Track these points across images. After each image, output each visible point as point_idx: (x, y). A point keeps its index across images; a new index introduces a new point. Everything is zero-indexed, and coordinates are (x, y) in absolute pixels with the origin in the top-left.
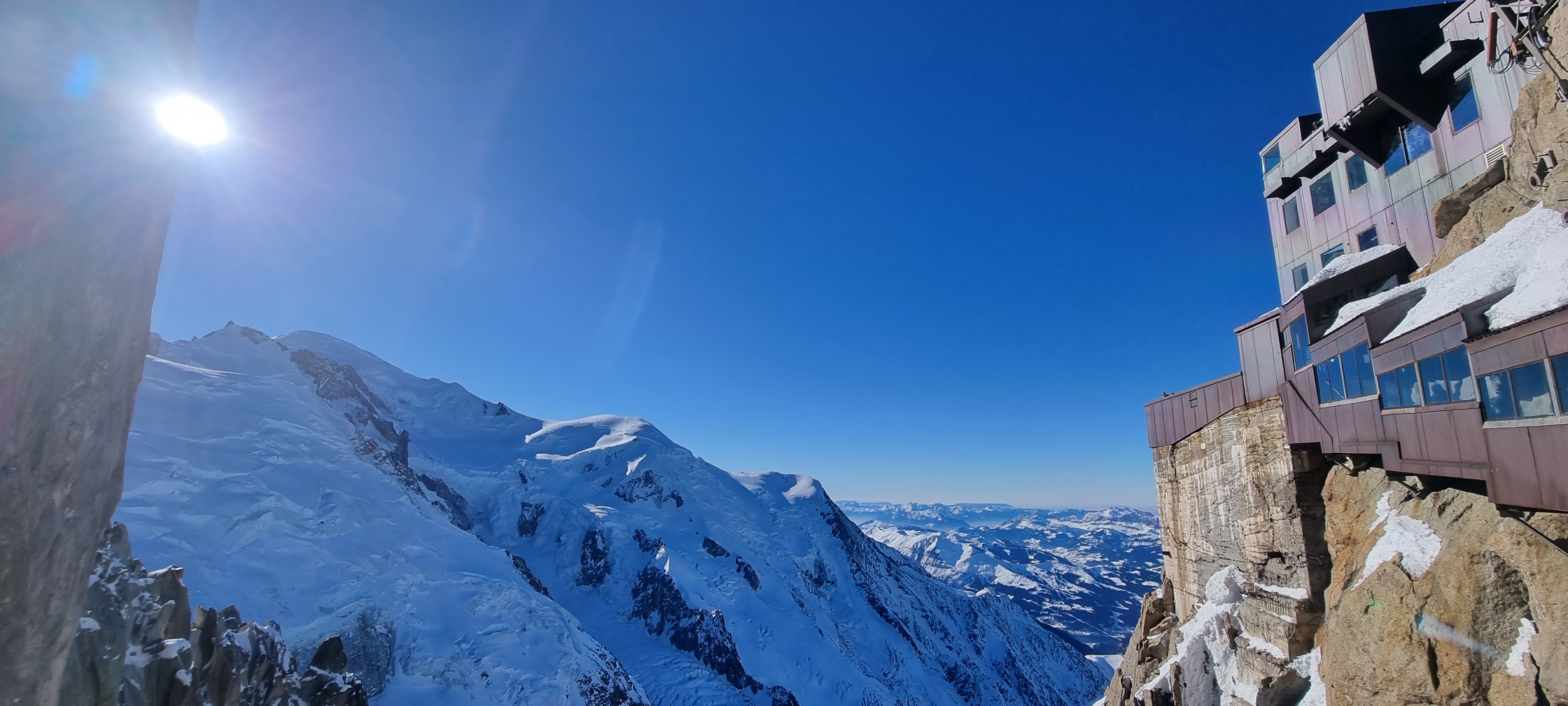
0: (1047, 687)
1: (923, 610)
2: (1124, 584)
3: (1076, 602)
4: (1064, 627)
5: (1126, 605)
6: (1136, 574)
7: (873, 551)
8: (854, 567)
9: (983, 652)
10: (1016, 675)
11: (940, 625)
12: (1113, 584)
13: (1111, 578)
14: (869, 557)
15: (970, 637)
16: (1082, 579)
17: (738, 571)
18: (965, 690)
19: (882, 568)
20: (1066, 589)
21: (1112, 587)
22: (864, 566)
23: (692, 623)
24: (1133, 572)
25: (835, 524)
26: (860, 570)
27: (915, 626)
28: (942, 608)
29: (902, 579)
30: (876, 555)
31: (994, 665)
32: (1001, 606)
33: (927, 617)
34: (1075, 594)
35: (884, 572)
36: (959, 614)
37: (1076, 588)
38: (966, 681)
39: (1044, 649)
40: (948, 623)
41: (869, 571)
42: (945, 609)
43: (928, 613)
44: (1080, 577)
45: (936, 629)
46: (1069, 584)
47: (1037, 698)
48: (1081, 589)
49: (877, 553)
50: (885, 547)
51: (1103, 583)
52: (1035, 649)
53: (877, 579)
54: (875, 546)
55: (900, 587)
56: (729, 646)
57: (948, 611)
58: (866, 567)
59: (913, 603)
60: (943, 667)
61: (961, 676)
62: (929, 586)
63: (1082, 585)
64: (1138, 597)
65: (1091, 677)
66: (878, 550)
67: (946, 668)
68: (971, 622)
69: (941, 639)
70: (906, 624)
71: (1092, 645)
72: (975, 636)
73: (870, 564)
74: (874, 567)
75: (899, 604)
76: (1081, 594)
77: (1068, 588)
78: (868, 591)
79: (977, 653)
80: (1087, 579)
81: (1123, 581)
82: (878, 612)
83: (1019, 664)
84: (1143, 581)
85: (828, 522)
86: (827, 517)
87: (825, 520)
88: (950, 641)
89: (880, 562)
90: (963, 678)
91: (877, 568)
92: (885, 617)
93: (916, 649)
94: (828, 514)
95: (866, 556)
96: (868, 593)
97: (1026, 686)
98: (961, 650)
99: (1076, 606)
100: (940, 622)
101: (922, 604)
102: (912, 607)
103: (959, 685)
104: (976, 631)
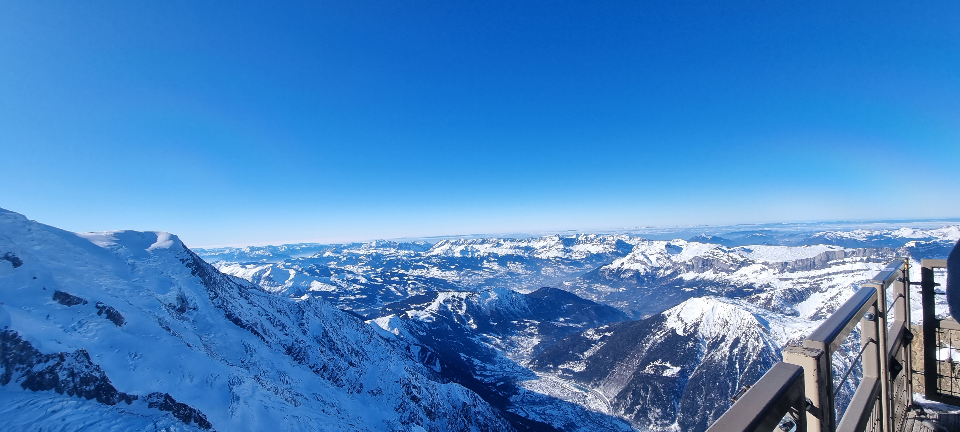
0: (346, 343)
1: (267, 315)
2: (382, 281)
3: (358, 294)
4: (351, 308)
5: (383, 291)
6: (388, 275)
7: (227, 282)
8: (213, 295)
9: (308, 333)
10: (328, 341)
11: (279, 322)
12: (377, 281)
13: (376, 279)
14: (224, 287)
15: (299, 326)
16: (361, 281)
17: (99, 313)
18: (299, 357)
19: (235, 292)
20: (352, 288)
21: (376, 283)
22: (220, 293)
23: (49, 366)
24: (387, 274)
25: (194, 266)
26: (217, 296)
27: (262, 326)
28: (280, 312)
29: (251, 298)
30: (229, 285)
31: (315, 338)
32: (318, 303)
33: (270, 319)
34: (357, 290)
35: (236, 295)
36: (292, 313)
37: (357, 287)
38: (299, 352)
39: (343, 323)
40: (284, 320)
41: (225, 296)
42: (283, 312)
43: (271, 316)
44: (360, 280)
45: (277, 325)
46: (354, 285)
47: (340, 350)
48: (360, 287)
49: (231, 283)
50: (236, 278)
51: (372, 281)
52: (338, 324)
53: (232, 300)
54: (228, 279)
55: (250, 303)
56: (97, 375)
57: (285, 313)
58: (222, 294)
59: (259, 312)
60: (284, 347)
61: (296, 349)
62: (271, 299)
63: (361, 284)
64: (389, 286)
65: (368, 332)
66: (231, 281)
67: (286, 347)
68: (300, 316)
69: (280, 330)
70: (255, 326)
71: (366, 315)
72: (303, 324)
73: (225, 291)
74: (228, 293)
75: (249, 315)
76: (360, 289)
77: (353, 287)
78: (226, 309)
79: (304, 334)
80: (363, 280)
81: (382, 279)
82: (234, 323)
83: (330, 334)
84: (392, 278)
85: (188, 265)
86: (186, 262)
87: (185, 264)
88: (286, 331)
89: (233, 289)
90: (297, 351)
91: (231, 293)
92: (239, 325)
93: (264, 341)
94: (187, 260)
95: (221, 286)
96: (226, 311)
97: (334, 345)
98: (294, 334)
99: (358, 296)
100: (279, 320)
101: (266, 311)
102: (259, 315)
103: (295, 355)
104: (303, 321)
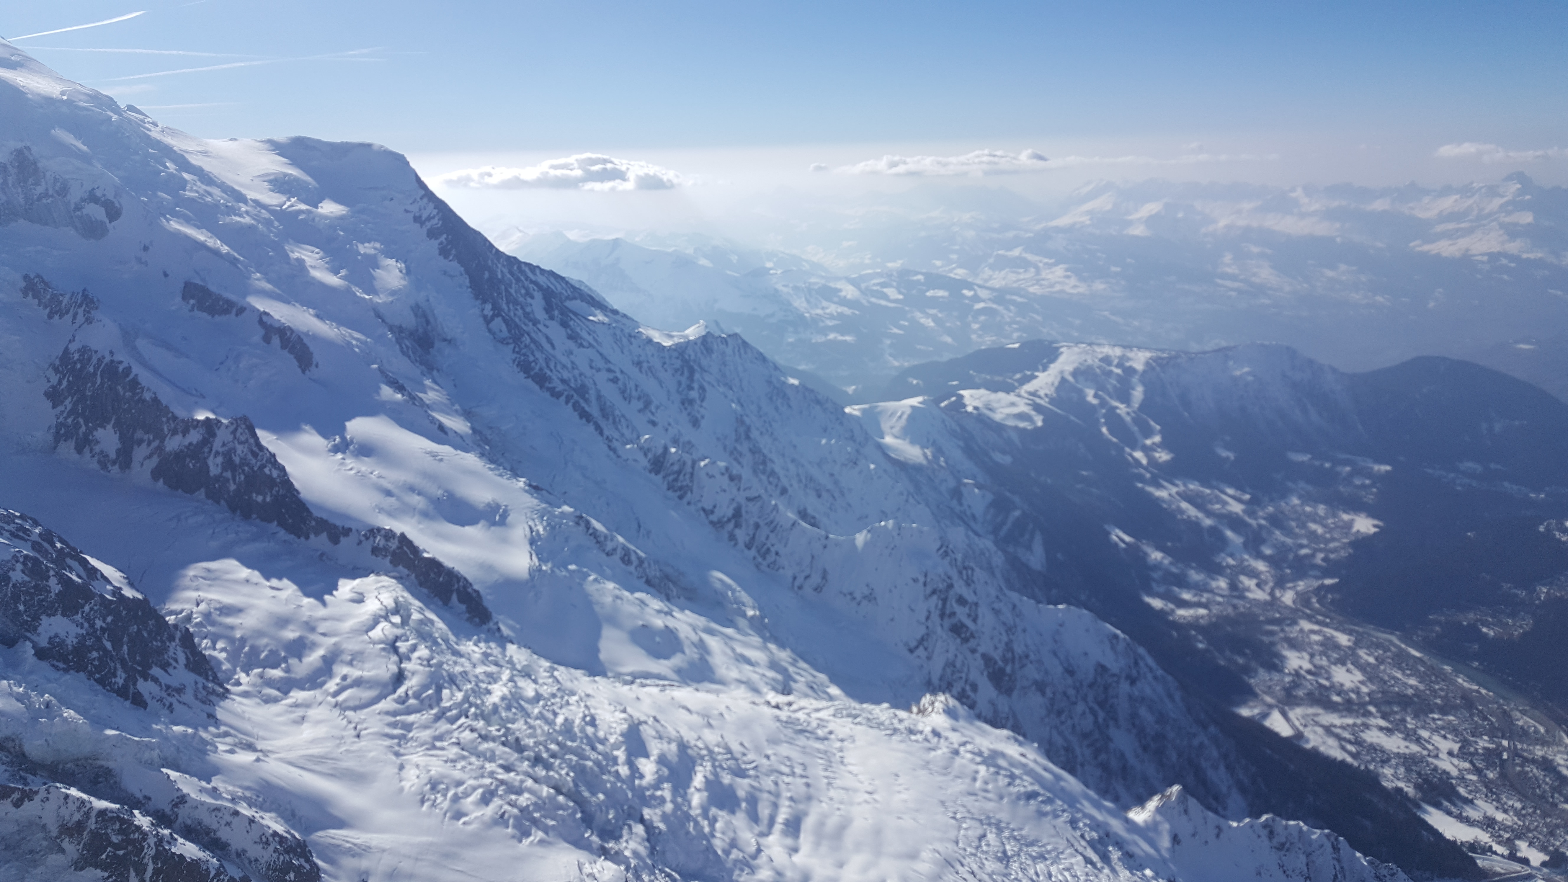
0: (794, 461)
1: (609, 370)
2: (901, 297)
3: (833, 329)
5: (900, 327)
6: (918, 281)
7: (518, 280)
8: (488, 309)
9: (703, 423)
10: (750, 450)
11: (636, 390)
12: (885, 297)
13: (885, 290)
14: (512, 291)
15: (683, 403)
16: (843, 294)
17: (267, 339)
18: (679, 484)
19: (537, 305)
20: (819, 311)
21: (883, 303)
22: (505, 307)
24: (915, 278)
25: (445, 236)
26: (498, 315)
27: (599, 397)
28: (639, 364)
29: (571, 323)
30: (524, 287)
31: (718, 439)
33: (615, 380)
34: (832, 317)
35: (540, 314)
36: (666, 371)
37: (833, 309)
38: (679, 472)
39: (789, 406)
40: (650, 385)
41: (515, 315)
42: (645, 365)
43: (618, 375)
44: (840, 290)
45: (630, 397)
46: (825, 304)
47: (779, 478)
48: (840, 309)
49: (526, 283)
50: (538, 271)
51: (873, 296)
52: (777, 409)
53: (530, 327)
54: (522, 272)
55: (570, 337)
57: (650, 368)
58: (509, 310)
59: (591, 361)
60: (645, 455)
61: (672, 464)
62: (618, 332)
63: (844, 302)
64: (918, 315)
66: (527, 278)
67: (650, 456)
68: (684, 381)
69: (640, 411)
70: (583, 396)
71: (851, 389)
72: (691, 402)
73: (516, 302)
74: (522, 308)
75: (569, 365)
76: (840, 316)
77: (823, 308)
78: (517, 349)
79: (694, 425)
81: (900, 293)
82: (535, 383)
83: (755, 434)
84: (928, 290)
85: (432, 234)
86: (428, 224)
87: (424, 230)
88: (653, 414)
89: (532, 297)
90: (676, 468)
91: (528, 309)
92: (547, 389)
93: (601, 433)
94: (433, 218)
95: (506, 290)
96: (518, 353)
97: (764, 463)
98: (669, 424)
99: (832, 336)
100: (637, 386)
101: (607, 361)
102: (592, 367)
103: (671, 478)
104: (694, 394)
